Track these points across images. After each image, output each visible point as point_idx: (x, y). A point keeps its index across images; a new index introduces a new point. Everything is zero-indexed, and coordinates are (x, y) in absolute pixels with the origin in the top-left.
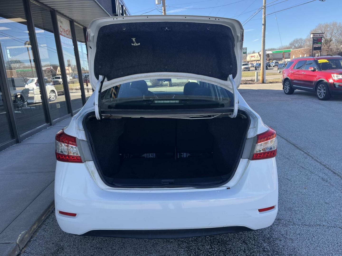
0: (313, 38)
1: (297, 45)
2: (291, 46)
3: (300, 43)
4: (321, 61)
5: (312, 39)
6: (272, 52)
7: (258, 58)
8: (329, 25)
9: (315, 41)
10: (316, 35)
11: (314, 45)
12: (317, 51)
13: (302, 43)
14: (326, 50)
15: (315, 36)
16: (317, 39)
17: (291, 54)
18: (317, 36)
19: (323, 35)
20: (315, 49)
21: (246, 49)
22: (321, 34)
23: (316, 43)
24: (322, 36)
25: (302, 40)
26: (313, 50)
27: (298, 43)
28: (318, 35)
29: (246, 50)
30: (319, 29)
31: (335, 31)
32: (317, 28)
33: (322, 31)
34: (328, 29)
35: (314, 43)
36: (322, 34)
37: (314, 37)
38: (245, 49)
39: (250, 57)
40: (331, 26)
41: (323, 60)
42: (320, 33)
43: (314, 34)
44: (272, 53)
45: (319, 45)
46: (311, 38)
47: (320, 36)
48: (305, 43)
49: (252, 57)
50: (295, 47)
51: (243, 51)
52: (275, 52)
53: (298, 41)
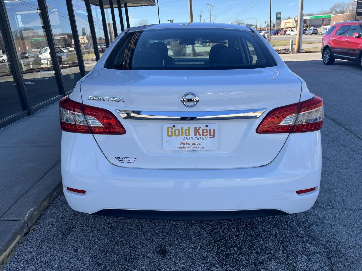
2: (331, 11)
3: (342, 7)
5: (357, 2)
6: (310, 17)
7: (294, 24)
9: (359, 5)
11: (358, 10)
12: (361, 17)
13: (344, 7)
17: (332, 20)
20: (359, 14)
23: (361, 8)
25: (345, 5)
26: (356, 16)
27: (339, 7)
29: (280, 16)
35: (358, 8)
38: (280, 14)
39: (285, 24)
44: (310, 18)
48: (348, 7)
49: (286, 24)
50: (336, 11)
51: (277, 17)
52: (313, 18)
53: (340, 5)
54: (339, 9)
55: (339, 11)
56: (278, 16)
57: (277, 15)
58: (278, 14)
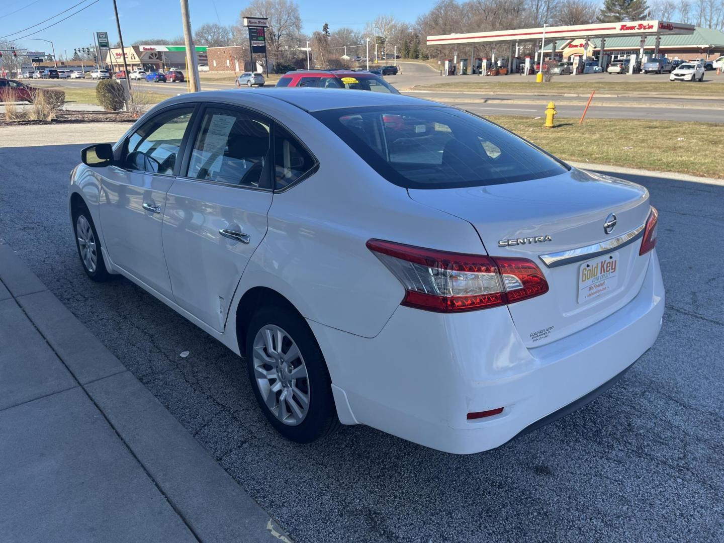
0: (248, 26)
1: (210, 37)
2: (199, 38)
3: (216, 33)
4: (346, 80)
5: (247, 28)
6: (167, 48)
7: (135, 59)
8: (274, 4)
9: (253, 34)
10: (253, 20)
11: (252, 42)
12: (259, 56)
13: (219, 33)
14: (274, 54)
15: (253, 23)
16: (255, 30)
17: (209, 57)
18: (256, 23)
19: (265, 23)
20: (256, 50)
21: (106, 37)
22: (262, 21)
23: (255, 39)
24: (265, 25)
25: (219, 29)
26: (251, 52)
27: (211, 33)
28: (257, 20)
29: (106, 39)
30: (255, 9)
31: (285, 17)
32: (252, 6)
33: (261, 14)
34: (273, 11)
35: (251, 38)
36: (265, 21)
37: (250, 24)
38: (104, 36)
39: (116, 57)
40: (277, 6)
41: (349, 78)
42: (259, 17)
43: (250, 20)
44: (167, 50)
45: (261, 42)
46: (245, 26)
47: (260, 25)
48: (226, 34)
49: (118, 57)
50: (207, 40)
51: (100, 41)
52: (173, 50)
53: (211, 28)
54: (211, 36)
55: (212, 39)
56: (103, 41)
57: (99, 37)
58: (101, 36)
